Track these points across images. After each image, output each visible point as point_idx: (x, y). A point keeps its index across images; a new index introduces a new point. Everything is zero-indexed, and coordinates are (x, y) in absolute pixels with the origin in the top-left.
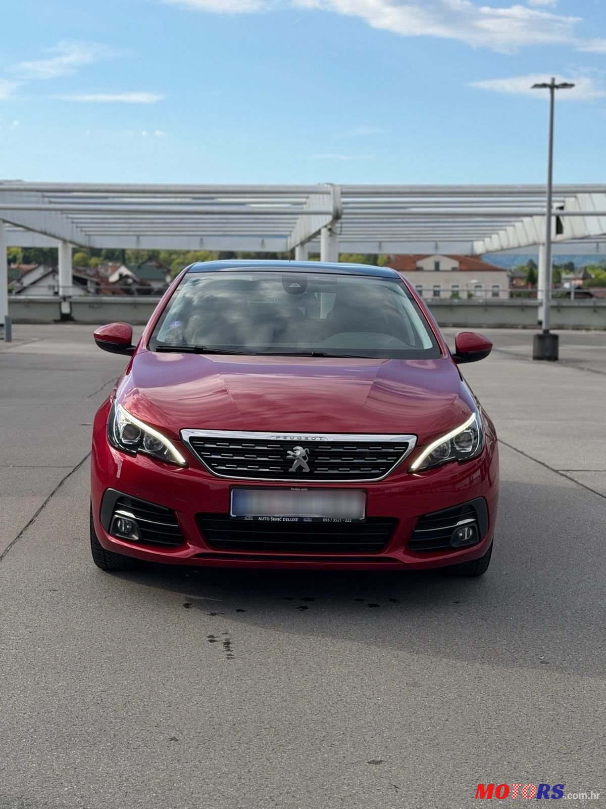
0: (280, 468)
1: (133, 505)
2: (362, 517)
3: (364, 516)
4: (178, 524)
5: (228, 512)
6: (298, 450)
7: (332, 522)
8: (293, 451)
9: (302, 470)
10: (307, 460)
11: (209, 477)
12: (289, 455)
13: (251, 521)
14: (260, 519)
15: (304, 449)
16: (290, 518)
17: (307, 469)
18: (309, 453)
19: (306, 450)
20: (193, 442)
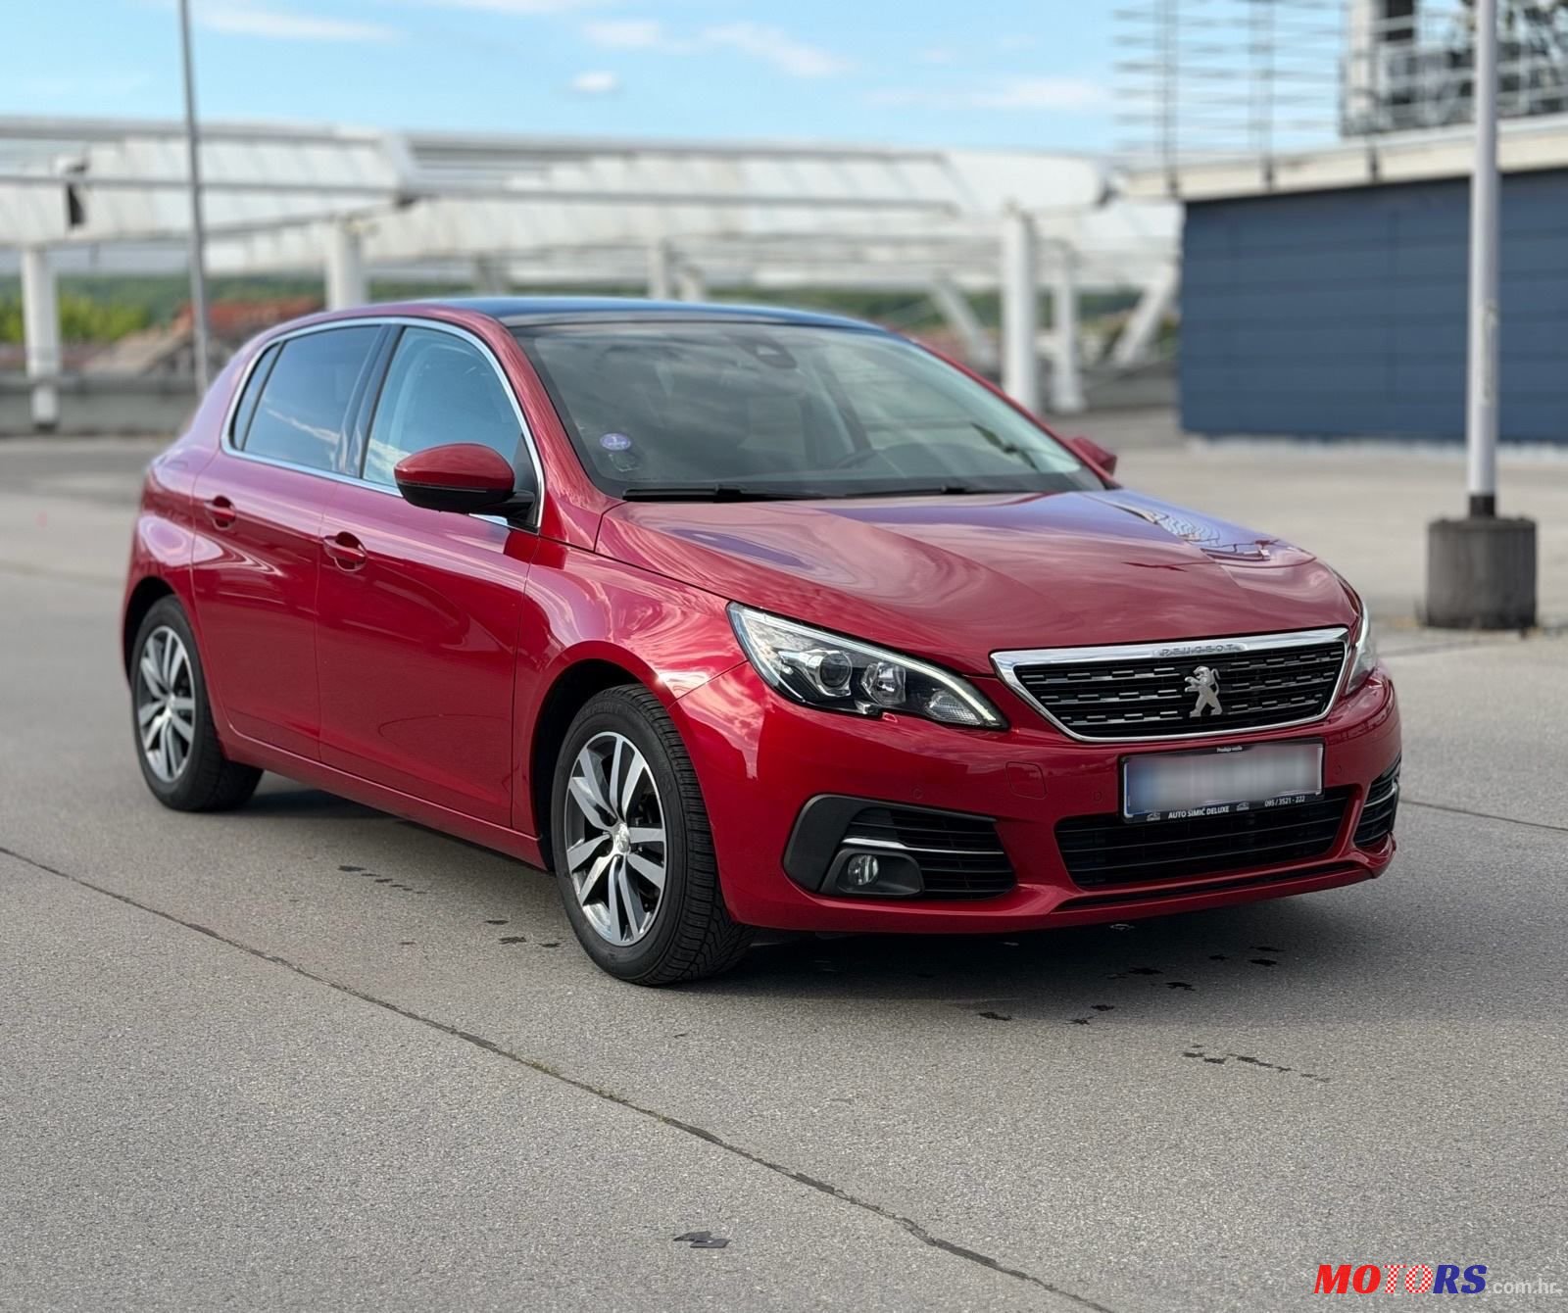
0: (1176, 712)
1: (897, 823)
2: (1317, 789)
3: (1320, 787)
4: (1001, 849)
5: (1116, 809)
6: (1202, 673)
7: (1278, 807)
8: (1194, 676)
9: (1210, 712)
10: (1217, 692)
11: (1065, 743)
12: (1188, 684)
13: (1157, 821)
14: (1171, 816)
15: (1211, 670)
16: (1217, 806)
17: (1217, 711)
18: (1219, 678)
19: (1214, 673)
20: (1024, 677)
